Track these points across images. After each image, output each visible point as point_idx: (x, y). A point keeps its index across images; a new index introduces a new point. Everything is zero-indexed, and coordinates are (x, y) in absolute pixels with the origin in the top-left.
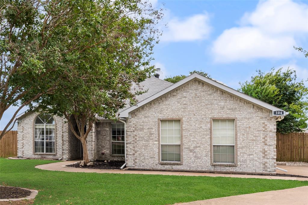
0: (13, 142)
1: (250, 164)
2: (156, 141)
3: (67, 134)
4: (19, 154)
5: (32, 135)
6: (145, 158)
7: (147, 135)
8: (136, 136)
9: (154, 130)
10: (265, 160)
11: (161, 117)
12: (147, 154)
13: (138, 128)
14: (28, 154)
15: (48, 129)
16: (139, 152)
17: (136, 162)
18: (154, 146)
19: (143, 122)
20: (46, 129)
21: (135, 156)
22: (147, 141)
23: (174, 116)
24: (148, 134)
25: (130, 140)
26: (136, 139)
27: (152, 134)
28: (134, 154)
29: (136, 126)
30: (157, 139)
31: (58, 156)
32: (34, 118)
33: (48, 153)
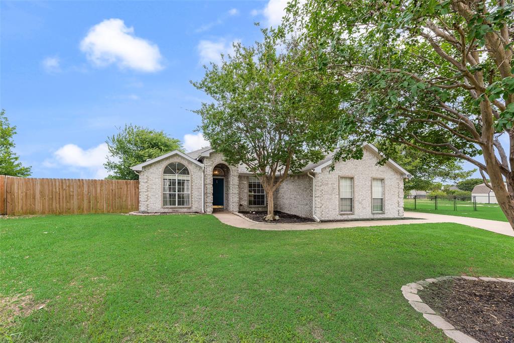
2: (337, 195)
4: (142, 208)
5: (160, 186)
6: (329, 210)
8: (322, 190)
9: (336, 185)
11: (341, 174)
12: (330, 207)
13: (324, 183)
14: (155, 207)
15: (180, 180)
16: (325, 205)
17: (322, 214)
18: (336, 199)
20: (178, 180)
22: (330, 195)
23: (350, 175)
24: (331, 189)
25: (318, 194)
26: (322, 193)
27: (334, 189)
28: (321, 207)
29: (322, 181)
30: (338, 193)
31: (194, 209)
32: (163, 166)
33: (180, 206)
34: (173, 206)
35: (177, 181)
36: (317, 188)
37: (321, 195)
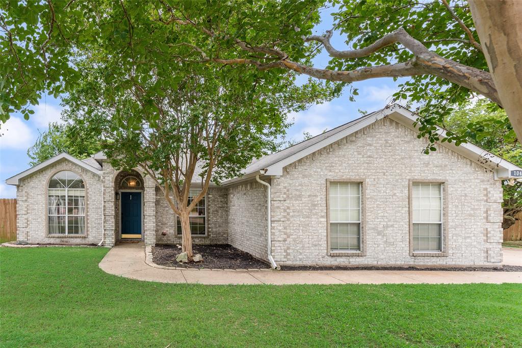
0: (6, 217)
1: (467, 252)
2: (322, 217)
3: (113, 204)
4: (21, 237)
5: (44, 206)
6: (303, 247)
7: (308, 208)
8: (288, 208)
9: (319, 199)
10: (488, 245)
11: (331, 176)
12: (307, 240)
13: (291, 194)
14: (37, 236)
15: (72, 197)
16: (293, 237)
17: (288, 254)
18: (320, 225)
19: (301, 185)
20: (68, 196)
21: (287, 242)
22: (307, 217)
23: (354, 176)
24: (309, 205)
25: (278, 215)
26: (288, 214)
27: (315, 205)
28: (285, 240)
29: (288, 191)
30: (323, 214)
31: (91, 239)
32: (47, 178)
33: (71, 235)
34: (62, 235)
35: (67, 198)
36: (276, 204)
37: (285, 217)
